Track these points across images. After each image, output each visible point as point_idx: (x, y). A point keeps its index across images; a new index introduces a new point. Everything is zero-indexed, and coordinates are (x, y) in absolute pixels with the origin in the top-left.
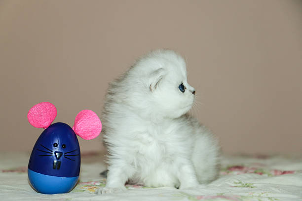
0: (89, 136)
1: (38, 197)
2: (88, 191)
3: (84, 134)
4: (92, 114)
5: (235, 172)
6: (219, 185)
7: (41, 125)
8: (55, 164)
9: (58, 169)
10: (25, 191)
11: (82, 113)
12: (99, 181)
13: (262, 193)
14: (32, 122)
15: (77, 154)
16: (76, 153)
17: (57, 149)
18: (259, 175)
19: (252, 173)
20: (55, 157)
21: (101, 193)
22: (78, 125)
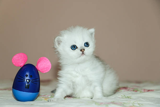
0: (45, 71)
2: (44, 100)
3: (42, 70)
4: (46, 59)
7: (19, 65)
8: (26, 86)
9: (28, 88)
11: (41, 59)
12: (50, 95)
13: (135, 101)
14: (14, 63)
16: (38, 80)
18: (135, 92)
19: (131, 91)
20: (26, 82)
21: (51, 101)
22: (39, 65)
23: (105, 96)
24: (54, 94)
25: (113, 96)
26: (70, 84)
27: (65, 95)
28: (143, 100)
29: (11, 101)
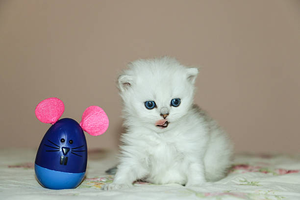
0: (97, 132)
1: (45, 192)
2: (95, 187)
3: (91, 129)
4: (99, 111)
5: (240, 171)
6: (225, 183)
7: (48, 121)
8: (62, 160)
9: (65, 164)
10: (33, 186)
11: (89, 109)
12: (106, 178)
13: (269, 191)
14: (40, 117)
15: (84, 149)
17: (64, 145)
18: (264, 174)
19: (257, 171)
20: (62, 153)
21: (108, 189)
22: (86, 121)
24: (112, 176)
25: (223, 180)
27: (135, 179)
28: (283, 189)
29: (33, 189)
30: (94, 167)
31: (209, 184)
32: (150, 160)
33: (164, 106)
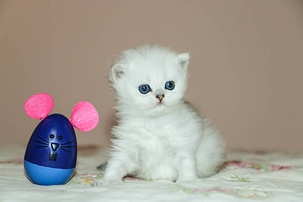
0: (86, 128)
1: (33, 188)
2: (84, 183)
3: (81, 125)
4: (89, 106)
5: (232, 167)
7: (37, 116)
8: (51, 156)
9: (55, 160)
10: (22, 182)
11: (79, 104)
12: (96, 173)
13: (258, 187)
14: (29, 113)
16: (73, 144)
18: (256, 170)
19: (249, 168)
20: (51, 149)
21: (97, 184)
22: (75, 117)
23: (199, 177)
24: (103, 172)
25: (214, 176)
26: (135, 153)
28: (273, 185)
29: (22, 184)
30: (84, 162)
31: (199, 180)
32: (140, 154)
33: (159, 88)
